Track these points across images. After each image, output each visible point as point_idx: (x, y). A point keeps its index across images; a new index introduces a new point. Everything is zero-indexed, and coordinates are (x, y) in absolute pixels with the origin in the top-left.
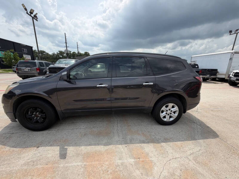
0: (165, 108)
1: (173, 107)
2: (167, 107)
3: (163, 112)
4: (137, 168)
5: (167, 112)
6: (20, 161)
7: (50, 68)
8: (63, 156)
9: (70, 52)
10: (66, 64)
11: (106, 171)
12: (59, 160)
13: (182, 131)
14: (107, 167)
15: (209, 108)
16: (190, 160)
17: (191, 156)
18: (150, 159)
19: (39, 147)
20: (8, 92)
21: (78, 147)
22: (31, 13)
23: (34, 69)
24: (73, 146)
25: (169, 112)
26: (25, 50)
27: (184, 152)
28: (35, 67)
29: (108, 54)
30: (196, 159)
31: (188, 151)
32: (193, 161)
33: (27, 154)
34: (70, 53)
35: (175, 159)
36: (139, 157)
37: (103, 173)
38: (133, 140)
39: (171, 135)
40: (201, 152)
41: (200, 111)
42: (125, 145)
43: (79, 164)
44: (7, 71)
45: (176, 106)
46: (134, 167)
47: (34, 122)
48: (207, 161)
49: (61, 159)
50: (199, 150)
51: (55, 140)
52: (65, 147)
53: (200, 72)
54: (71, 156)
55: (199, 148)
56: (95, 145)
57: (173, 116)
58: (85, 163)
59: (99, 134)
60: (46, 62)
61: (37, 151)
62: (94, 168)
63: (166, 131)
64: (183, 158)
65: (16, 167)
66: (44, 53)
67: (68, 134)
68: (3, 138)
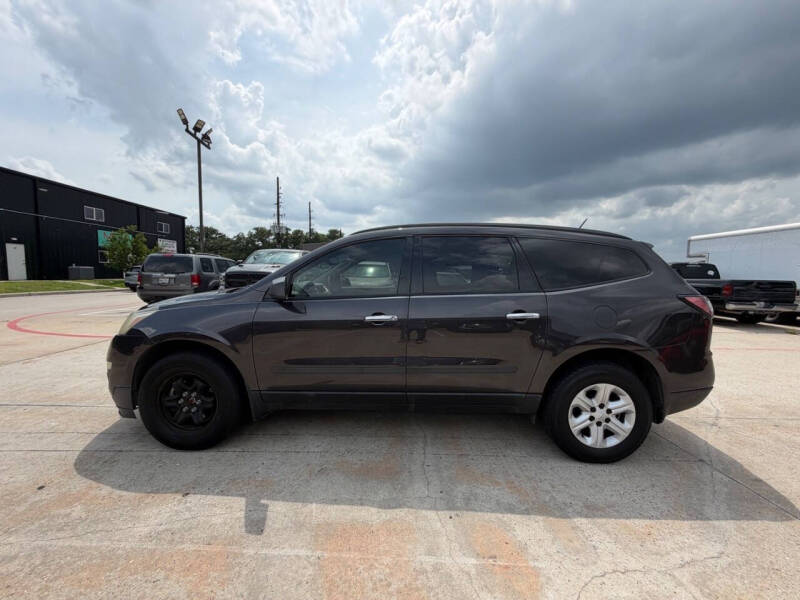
0: (587, 400)
1: (614, 397)
2: (591, 394)
3: (577, 412)
4: (486, 587)
5: (593, 414)
6: (137, 525)
7: (228, 276)
8: (256, 525)
9: (287, 229)
10: (274, 263)
11: (384, 583)
12: (242, 537)
13: (653, 486)
14: (388, 570)
15: (764, 416)
16: (680, 584)
17: (685, 570)
18: (532, 564)
19: (187, 494)
20: (127, 329)
21: (300, 505)
22: (197, 129)
23: (186, 278)
24: (284, 499)
25: (600, 414)
26: (165, 227)
27: (657, 554)
28: (188, 272)
29: (400, 229)
30: (705, 581)
31: (674, 554)
32: (693, 588)
33: (155, 511)
34: (287, 234)
35: (623, 573)
36: (493, 553)
37: (375, 589)
38: (476, 500)
39: (612, 495)
40: (723, 562)
41: (729, 424)
42: (448, 513)
43: (303, 552)
44: (111, 284)
45: (625, 393)
46: (474, 581)
47: (179, 421)
48: (748, 592)
49: (250, 532)
50: (716, 555)
51: (234, 480)
52: (263, 501)
53: (724, 292)
54: (279, 529)
55: (719, 547)
56: (351, 502)
57: (616, 429)
58: (318, 553)
59: (366, 473)
60: (220, 258)
61: (182, 506)
62: (346, 570)
63: (593, 480)
64: (655, 573)
65: (127, 540)
66: (214, 236)
67: (272, 464)
68: (96, 463)
